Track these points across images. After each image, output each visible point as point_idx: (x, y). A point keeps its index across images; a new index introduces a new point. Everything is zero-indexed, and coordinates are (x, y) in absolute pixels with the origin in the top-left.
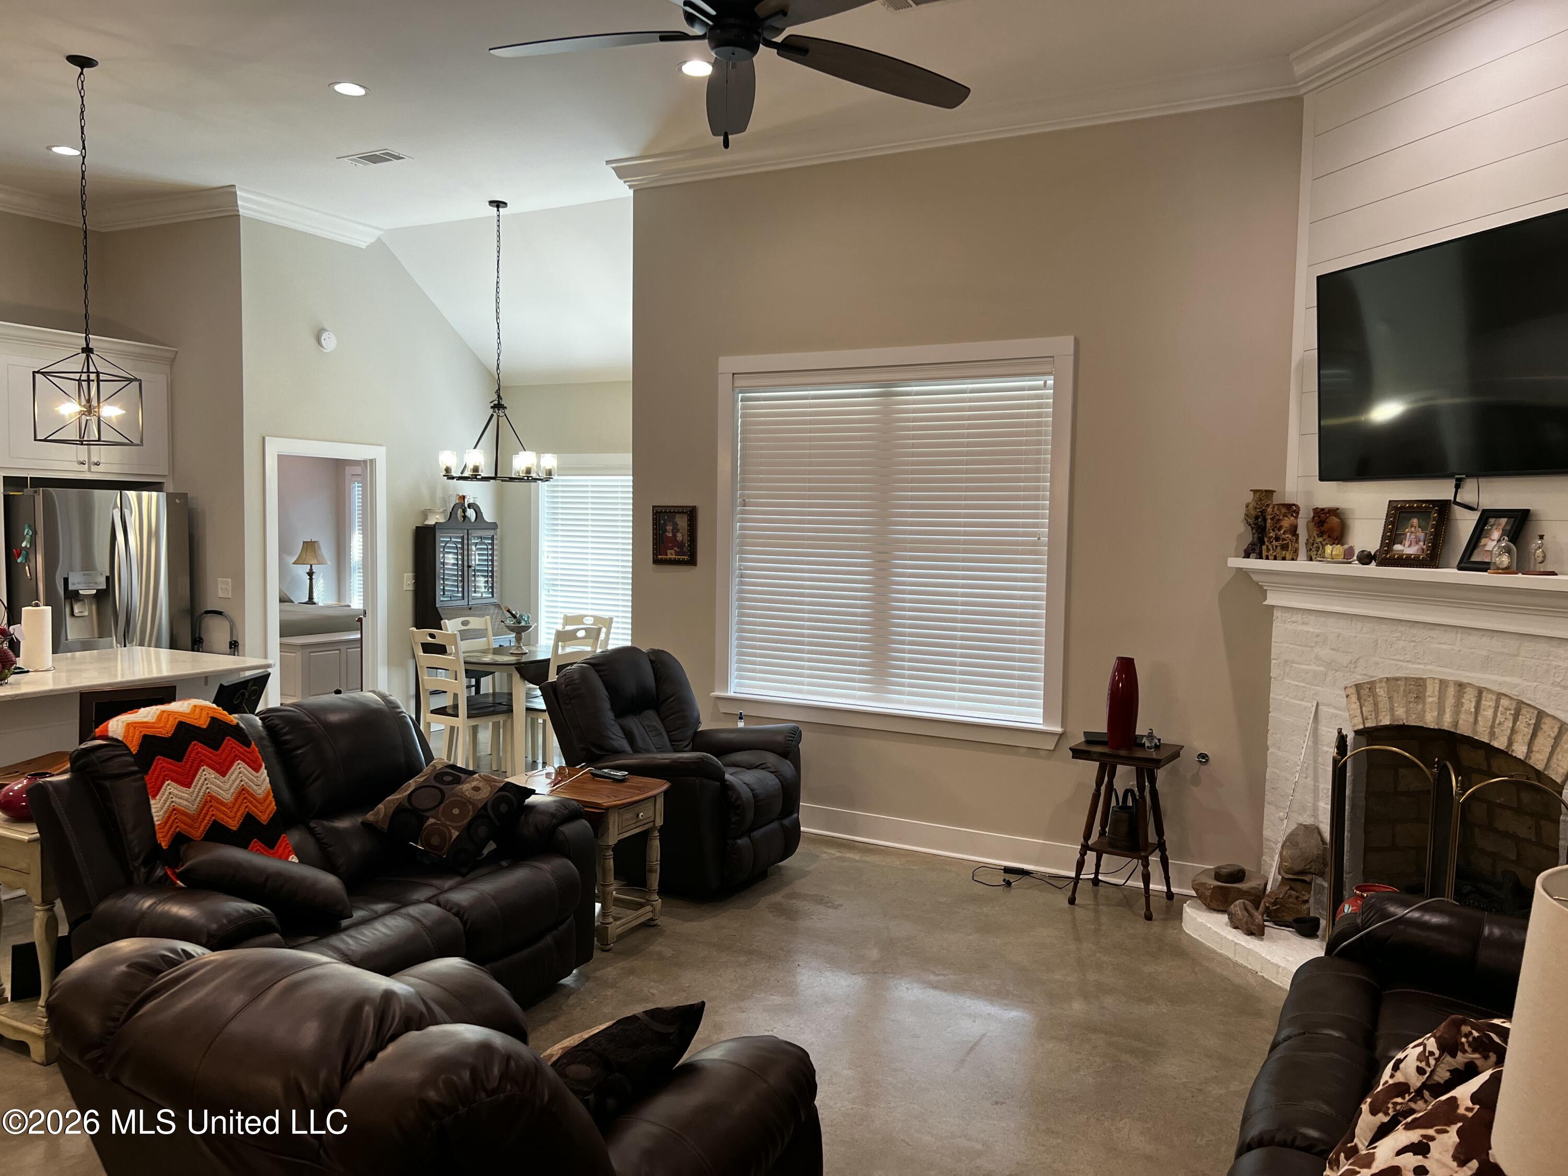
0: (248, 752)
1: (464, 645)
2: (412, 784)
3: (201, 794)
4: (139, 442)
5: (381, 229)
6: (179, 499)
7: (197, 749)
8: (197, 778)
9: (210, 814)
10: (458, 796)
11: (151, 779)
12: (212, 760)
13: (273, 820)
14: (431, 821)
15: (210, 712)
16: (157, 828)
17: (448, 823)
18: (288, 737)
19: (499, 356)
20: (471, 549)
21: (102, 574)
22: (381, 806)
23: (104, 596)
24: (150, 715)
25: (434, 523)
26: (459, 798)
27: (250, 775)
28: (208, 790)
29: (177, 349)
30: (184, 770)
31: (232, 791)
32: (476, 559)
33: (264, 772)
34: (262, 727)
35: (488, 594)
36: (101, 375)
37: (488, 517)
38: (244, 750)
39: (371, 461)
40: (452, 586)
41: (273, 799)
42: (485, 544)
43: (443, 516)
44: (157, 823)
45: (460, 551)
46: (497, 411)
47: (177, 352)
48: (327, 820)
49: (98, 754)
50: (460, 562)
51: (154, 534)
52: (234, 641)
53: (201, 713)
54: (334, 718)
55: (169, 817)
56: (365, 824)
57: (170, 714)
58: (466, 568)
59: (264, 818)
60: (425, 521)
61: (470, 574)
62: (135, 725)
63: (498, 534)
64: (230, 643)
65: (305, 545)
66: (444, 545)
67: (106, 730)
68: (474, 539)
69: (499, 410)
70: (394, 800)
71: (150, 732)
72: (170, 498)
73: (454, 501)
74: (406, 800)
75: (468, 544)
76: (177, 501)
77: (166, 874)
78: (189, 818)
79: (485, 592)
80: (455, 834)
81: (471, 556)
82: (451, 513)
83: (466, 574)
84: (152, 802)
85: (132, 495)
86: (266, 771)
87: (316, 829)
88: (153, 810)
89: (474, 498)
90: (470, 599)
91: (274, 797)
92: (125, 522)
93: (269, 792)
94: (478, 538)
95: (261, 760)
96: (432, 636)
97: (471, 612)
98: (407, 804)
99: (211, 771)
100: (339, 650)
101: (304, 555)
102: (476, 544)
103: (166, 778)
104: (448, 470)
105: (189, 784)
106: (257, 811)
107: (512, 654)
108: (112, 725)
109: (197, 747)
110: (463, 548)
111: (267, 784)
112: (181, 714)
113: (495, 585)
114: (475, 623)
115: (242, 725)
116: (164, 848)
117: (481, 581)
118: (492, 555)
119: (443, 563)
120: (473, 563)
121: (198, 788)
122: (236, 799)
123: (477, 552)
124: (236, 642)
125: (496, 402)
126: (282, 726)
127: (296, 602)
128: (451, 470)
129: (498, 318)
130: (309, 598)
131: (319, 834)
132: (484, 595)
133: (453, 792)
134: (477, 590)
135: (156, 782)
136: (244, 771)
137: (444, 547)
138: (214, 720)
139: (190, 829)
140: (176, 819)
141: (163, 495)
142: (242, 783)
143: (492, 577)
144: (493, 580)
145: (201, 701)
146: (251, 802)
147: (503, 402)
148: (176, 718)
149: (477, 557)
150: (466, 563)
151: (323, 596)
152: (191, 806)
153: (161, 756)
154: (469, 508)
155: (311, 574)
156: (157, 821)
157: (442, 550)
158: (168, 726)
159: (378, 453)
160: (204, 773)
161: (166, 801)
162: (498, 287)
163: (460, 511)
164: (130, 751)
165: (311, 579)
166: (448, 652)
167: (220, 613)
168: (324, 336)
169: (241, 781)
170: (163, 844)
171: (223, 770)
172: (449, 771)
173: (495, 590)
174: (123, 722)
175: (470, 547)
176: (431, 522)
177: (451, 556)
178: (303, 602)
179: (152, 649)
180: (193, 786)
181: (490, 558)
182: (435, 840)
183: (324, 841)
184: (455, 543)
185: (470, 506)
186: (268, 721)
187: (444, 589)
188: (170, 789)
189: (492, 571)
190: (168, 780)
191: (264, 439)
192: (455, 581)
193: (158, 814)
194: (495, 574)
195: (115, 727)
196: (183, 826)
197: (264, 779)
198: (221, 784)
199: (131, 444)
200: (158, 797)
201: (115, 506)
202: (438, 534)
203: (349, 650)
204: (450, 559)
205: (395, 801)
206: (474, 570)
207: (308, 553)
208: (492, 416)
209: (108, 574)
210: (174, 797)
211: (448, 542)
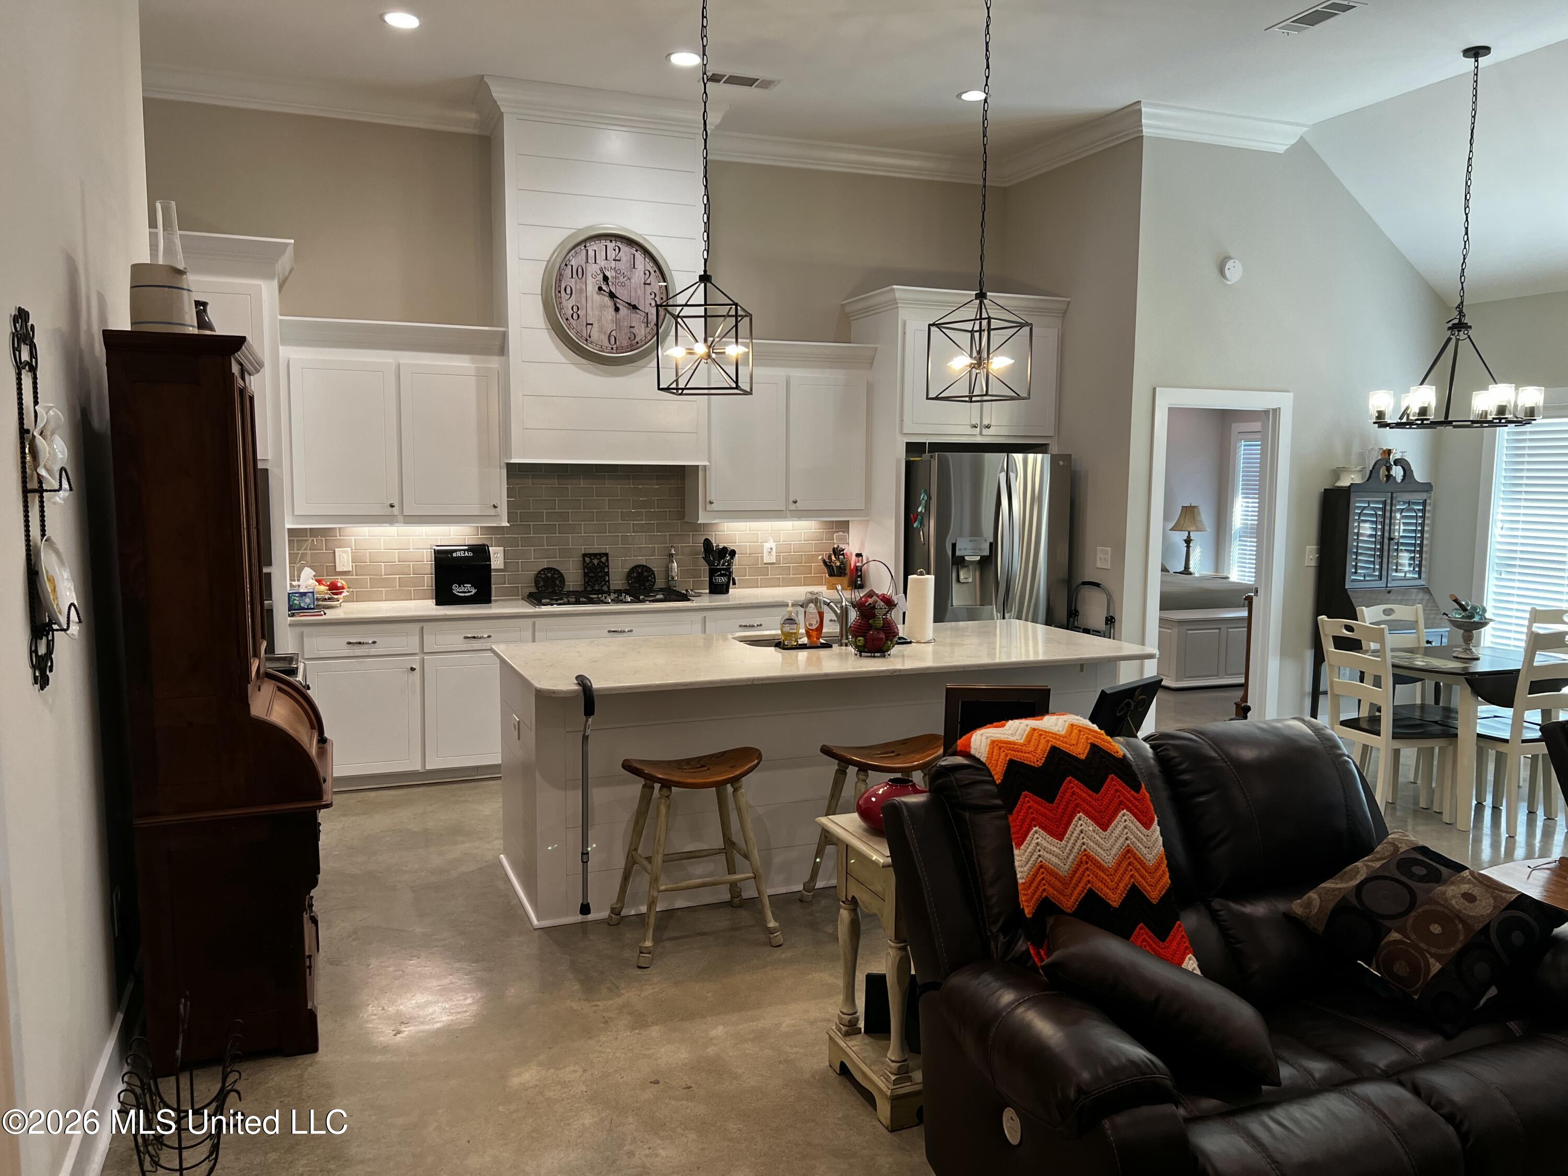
0: (1135, 798)
1: (1393, 640)
2: (1362, 868)
3: (1075, 850)
4: (1026, 395)
5: (1304, 125)
6: (1063, 461)
7: (1073, 788)
8: (1070, 828)
9: (1085, 880)
10: (1439, 904)
11: (1015, 821)
12: (1090, 806)
13: (1164, 899)
14: (1395, 936)
15: (1090, 736)
16: (1020, 888)
17: (1422, 945)
18: (1186, 777)
19: (1464, 259)
20: (1395, 517)
21: (986, 540)
22: (1313, 895)
23: (987, 562)
24: (1018, 732)
25: (1348, 484)
26: (1440, 908)
27: (1138, 832)
28: (1084, 847)
29: (1069, 299)
30: (1056, 815)
31: (1114, 851)
32: (1400, 530)
33: (1156, 828)
34: (1154, 759)
35: (1413, 574)
36: (992, 320)
37: (1419, 476)
38: (1131, 795)
39: (1275, 410)
40: (1367, 562)
41: (1167, 869)
42: (1414, 511)
43: (1360, 476)
44: (1020, 881)
45: (1380, 519)
46: (1457, 333)
47: (1069, 303)
48: (1235, 902)
49: (958, 775)
50: (1379, 533)
51: (1037, 499)
52: (1111, 616)
53: (1079, 736)
54: (1247, 754)
55: (1035, 876)
56: (1289, 918)
57: (1041, 735)
58: (1386, 541)
59: (1154, 894)
60: (1336, 482)
61: (1391, 547)
62: (1000, 744)
63: (1432, 498)
64: (1107, 618)
65: (1185, 509)
66: (1359, 511)
67: (969, 745)
68: (1400, 505)
69: (1459, 331)
70: (1334, 890)
71: (1018, 756)
72: (1054, 460)
73: (1376, 456)
74: (1354, 895)
75: (1391, 511)
76: (1061, 463)
77: (1028, 950)
78: (1059, 880)
79: (1409, 571)
80: (1436, 967)
81: (1395, 526)
82: (1371, 471)
83: (1386, 547)
84: (1016, 852)
85: (1018, 457)
86: (1158, 828)
87: (1220, 913)
88: (1017, 864)
89: (1402, 452)
90: (1390, 579)
91: (1167, 866)
92: (1010, 486)
93: (1162, 858)
94: (1405, 503)
95: (1153, 813)
96: (1349, 628)
97: (1392, 596)
98: (1355, 901)
99: (1089, 821)
100: (1219, 629)
101: (1182, 522)
102: (1402, 511)
103: (1034, 823)
104: (1381, 415)
105: (1060, 835)
106: (1145, 884)
107: (1454, 657)
108: (975, 739)
109: (1072, 786)
110: (1384, 516)
111: (1159, 848)
112: (1055, 735)
113: (1424, 562)
114: (1402, 612)
115: (1129, 755)
116: (1028, 916)
117: (1405, 558)
118: (1423, 525)
119: (1358, 534)
120: (1396, 534)
121: (1071, 841)
122: (1119, 864)
123: (1402, 521)
124: (1112, 618)
125: (1456, 321)
126: (1178, 760)
127: (1171, 572)
128: (1385, 415)
129: (1467, 207)
130: (1185, 568)
131: (1225, 921)
132: (1408, 575)
133: (1431, 895)
134: (1399, 568)
135: (1021, 827)
136: (1131, 825)
137: (1360, 515)
138: (1095, 749)
139: (1060, 896)
140: (1043, 879)
141: (1047, 457)
142: (1128, 842)
143: (1421, 552)
144: (1421, 556)
145: (1079, 717)
146: (1137, 871)
147: (1466, 320)
148: (1048, 741)
149: (1402, 527)
150: (1386, 535)
151: (1200, 564)
152: (1062, 865)
153: (1028, 792)
154: (1395, 464)
155: (1188, 541)
156: (1021, 878)
157: (1357, 518)
158: (1039, 751)
159: (1283, 402)
160: (1080, 822)
161: (1032, 854)
162: (1469, 165)
163: (1383, 472)
164: (993, 777)
165: (1188, 547)
166: (1364, 648)
167: (1097, 585)
168: (1229, 264)
169: (1127, 839)
170: (1026, 911)
171: (1104, 822)
172: (1420, 857)
173: (1423, 569)
174: (987, 738)
175: (1393, 514)
176: (1345, 482)
177: (1367, 525)
178: (1179, 571)
179: (1030, 623)
180: (1065, 839)
181: (1419, 528)
182: (1401, 968)
183: (1231, 932)
184: (1373, 509)
185: (1397, 462)
186: (1161, 751)
187: (1356, 565)
188: (1037, 838)
189: (1421, 545)
190: (1035, 826)
191: (1154, 389)
192: (1370, 556)
193: (1022, 869)
194: (1425, 549)
195: (978, 743)
196: (1051, 890)
197: (1157, 840)
198: (1100, 840)
199: (1018, 397)
200: (1022, 847)
201: (1002, 470)
202: (1353, 498)
203: (1229, 630)
204: (1366, 529)
205: (1336, 892)
206: (1397, 544)
207: (1187, 517)
208: (1449, 339)
209: (992, 540)
210: (1042, 850)
211: (1364, 508)
